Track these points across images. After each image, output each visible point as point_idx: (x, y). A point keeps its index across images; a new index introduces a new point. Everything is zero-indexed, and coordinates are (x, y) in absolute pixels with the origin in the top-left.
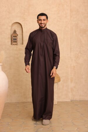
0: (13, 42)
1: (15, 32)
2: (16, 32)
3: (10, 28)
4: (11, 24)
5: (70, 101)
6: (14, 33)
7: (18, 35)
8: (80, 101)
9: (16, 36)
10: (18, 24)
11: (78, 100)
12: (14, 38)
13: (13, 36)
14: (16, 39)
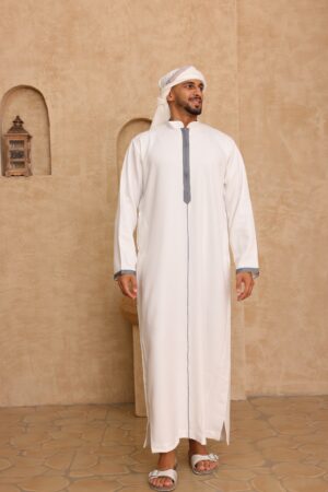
0: (10, 166)
1: (18, 124)
2: (24, 126)
5: (244, 398)
6: (12, 129)
7: (29, 137)
10: (30, 92)
12: (12, 147)
13: (11, 142)
14: (20, 155)
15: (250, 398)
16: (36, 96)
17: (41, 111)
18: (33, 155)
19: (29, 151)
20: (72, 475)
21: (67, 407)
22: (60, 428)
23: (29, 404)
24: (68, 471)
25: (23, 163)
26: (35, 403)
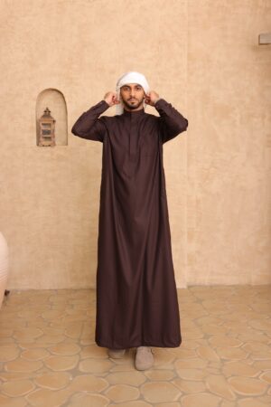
0: (41, 139)
1: (47, 113)
2: (51, 114)
3: (35, 103)
4: (36, 94)
5: (185, 287)
6: (44, 116)
7: (54, 121)
8: (211, 287)
9: (50, 125)
10: (55, 93)
11: (206, 284)
12: (43, 128)
13: (43, 124)
14: (49, 132)
15: (189, 287)
16: (59, 95)
17: (62, 104)
18: (56, 133)
19: (54, 131)
20: (82, 342)
21: (76, 290)
22: (73, 306)
23: (53, 288)
24: (79, 340)
25: (50, 138)
26: (56, 288)
